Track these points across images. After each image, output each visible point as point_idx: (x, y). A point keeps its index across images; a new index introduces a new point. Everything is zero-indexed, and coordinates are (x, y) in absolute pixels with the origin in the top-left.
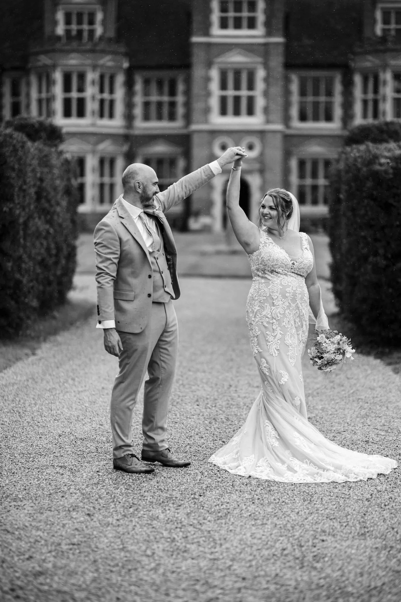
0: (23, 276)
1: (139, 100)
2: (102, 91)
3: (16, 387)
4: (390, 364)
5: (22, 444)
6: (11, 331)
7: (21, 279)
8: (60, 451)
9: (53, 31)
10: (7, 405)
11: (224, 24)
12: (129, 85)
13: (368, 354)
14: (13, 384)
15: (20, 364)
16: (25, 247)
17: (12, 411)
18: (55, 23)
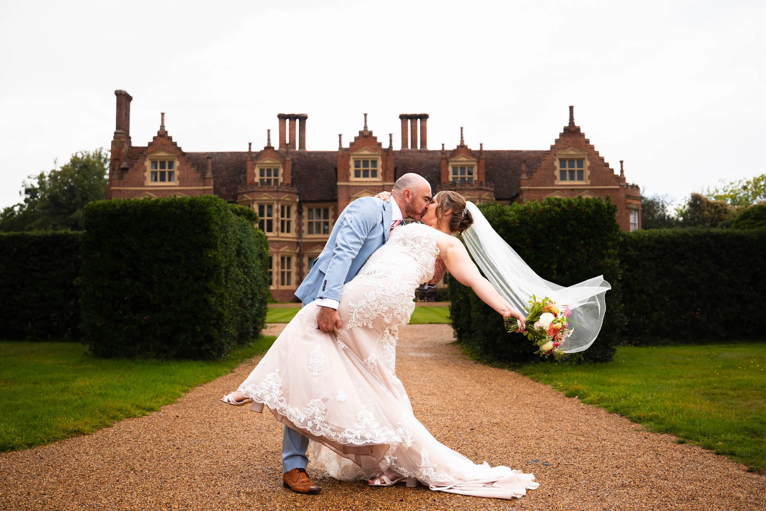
0: (225, 310)
1: (305, 221)
2: (283, 216)
3: (212, 398)
4: (525, 375)
5: (207, 461)
6: (214, 353)
7: (223, 312)
8: (248, 470)
9: (253, 180)
10: (199, 415)
11: (357, 175)
12: (300, 212)
13: (502, 367)
14: (210, 396)
15: (219, 380)
16: (226, 288)
17: (203, 422)
18: (254, 175)
